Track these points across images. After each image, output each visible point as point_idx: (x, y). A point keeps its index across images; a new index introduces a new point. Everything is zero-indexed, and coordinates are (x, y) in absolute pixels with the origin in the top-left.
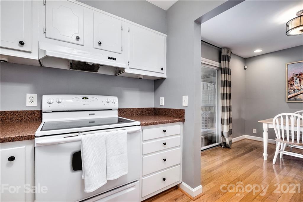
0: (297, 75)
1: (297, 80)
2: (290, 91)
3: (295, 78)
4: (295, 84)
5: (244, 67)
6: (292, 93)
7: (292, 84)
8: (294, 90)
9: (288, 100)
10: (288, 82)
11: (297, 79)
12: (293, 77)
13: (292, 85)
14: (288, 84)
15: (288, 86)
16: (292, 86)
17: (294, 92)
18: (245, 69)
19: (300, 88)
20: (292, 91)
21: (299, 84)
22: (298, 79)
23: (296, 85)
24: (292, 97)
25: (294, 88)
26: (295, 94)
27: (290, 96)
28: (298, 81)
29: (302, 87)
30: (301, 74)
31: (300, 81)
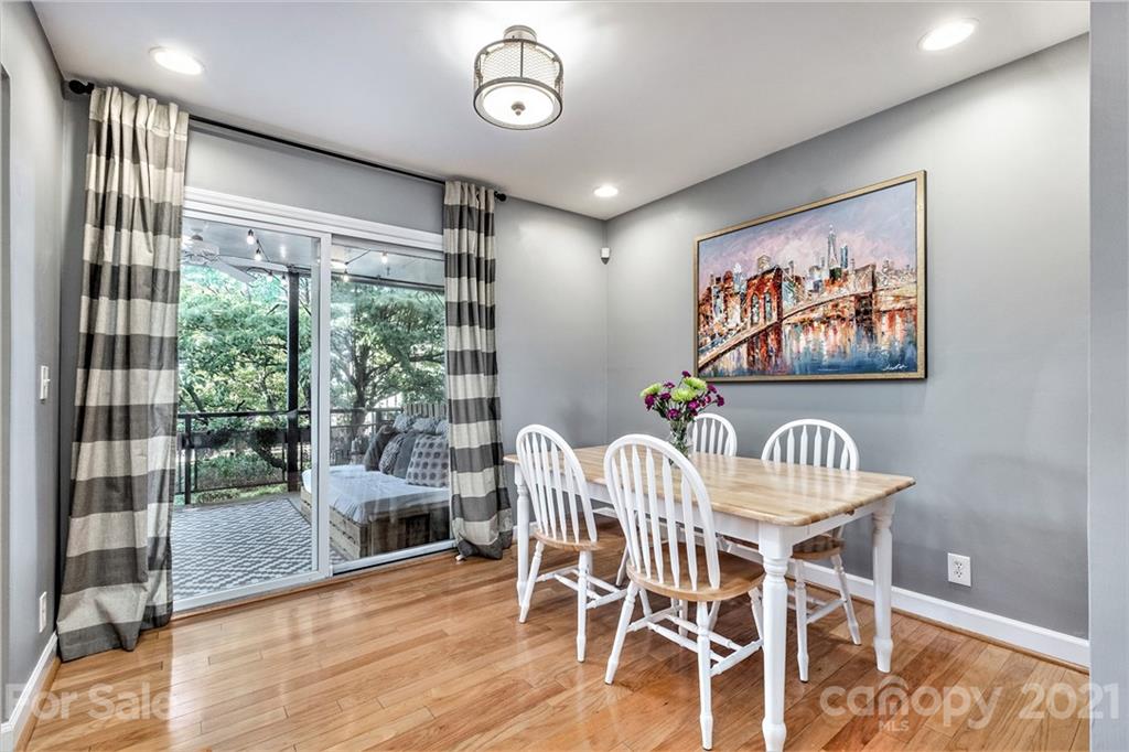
0: (718, 280)
1: (719, 300)
2: (703, 340)
3: (714, 292)
4: (714, 315)
5: (601, 252)
6: (708, 349)
7: (709, 314)
8: (713, 337)
10: (699, 306)
11: (718, 297)
12: (709, 289)
13: (707, 317)
14: (699, 314)
15: (699, 324)
16: (708, 323)
17: (713, 345)
18: (605, 260)
19: (725, 330)
20: (709, 340)
21: (723, 315)
22: (722, 295)
23: (716, 320)
24: (707, 365)
25: (712, 330)
26: (716, 351)
27: (703, 359)
28: (720, 302)
29: (730, 326)
30: (728, 277)
31: (725, 301)
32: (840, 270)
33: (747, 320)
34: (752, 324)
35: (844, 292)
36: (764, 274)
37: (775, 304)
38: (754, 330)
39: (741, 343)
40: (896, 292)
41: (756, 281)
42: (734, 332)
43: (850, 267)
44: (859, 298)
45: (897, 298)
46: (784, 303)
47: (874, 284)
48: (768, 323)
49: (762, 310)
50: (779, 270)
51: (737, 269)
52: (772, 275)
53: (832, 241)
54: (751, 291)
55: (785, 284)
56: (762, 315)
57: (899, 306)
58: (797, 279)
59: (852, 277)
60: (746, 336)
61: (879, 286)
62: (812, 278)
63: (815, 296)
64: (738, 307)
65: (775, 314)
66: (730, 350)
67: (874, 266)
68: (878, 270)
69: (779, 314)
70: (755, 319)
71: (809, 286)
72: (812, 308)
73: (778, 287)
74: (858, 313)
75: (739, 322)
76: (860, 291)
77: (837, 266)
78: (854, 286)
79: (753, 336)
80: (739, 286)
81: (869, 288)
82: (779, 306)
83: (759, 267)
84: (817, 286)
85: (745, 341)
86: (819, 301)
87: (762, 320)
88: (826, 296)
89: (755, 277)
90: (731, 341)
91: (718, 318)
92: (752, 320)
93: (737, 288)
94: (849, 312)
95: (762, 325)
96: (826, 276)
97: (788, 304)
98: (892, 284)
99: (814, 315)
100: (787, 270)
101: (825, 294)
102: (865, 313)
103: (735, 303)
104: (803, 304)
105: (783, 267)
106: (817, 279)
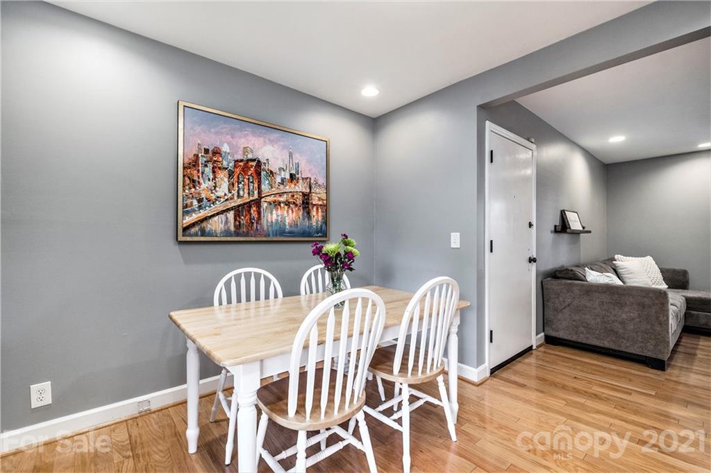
0: (207, 151)
2: (189, 201)
3: (202, 160)
4: (201, 181)
6: (194, 211)
7: (196, 178)
8: (200, 201)
9: (183, 236)
10: (184, 168)
11: (206, 166)
12: (197, 157)
13: (194, 181)
14: (184, 176)
15: (184, 186)
16: (194, 187)
17: (200, 207)
19: (213, 197)
20: (195, 202)
21: (211, 183)
22: (210, 165)
23: (204, 186)
24: (193, 225)
25: (199, 194)
26: (202, 214)
27: (188, 220)
28: (208, 170)
29: (219, 194)
30: (217, 152)
31: (214, 172)
32: (295, 175)
33: (235, 192)
34: (239, 196)
35: (297, 189)
36: (249, 160)
37: (256, 185)
38: (239, 202)
39: (228, 210)
40: (319, 195)
41: (241, 164)
42: (222, 200)
43: (300, 175)
44: (304, 195)
45: (320, 199)
46: (263, 187)
47: (310, 188)
48: (251, 198)
49: (246, 187)
50: (259, 161)
51: (225, 148)
52: (254, 164)
53: (291, 155)
54: (238, 170)
55: (263, 173)
56: (246, 191)
57: (320, 203)
58: (271, 172)
59: (301, 181)
60: (233, 204)
61: (313, 191)
62: (280, 175)
63: (282, 187)
64: (226, 180)
65: (256, 192)
66: (218, 214)
67: (310, 179)
68: (312, 181)
69: (259, 193)
70: (241, 193)
71: (278, 180)
72: (281, 194)
73: (259, 174)
74: (303, 202)
75: (227, 193)
76: (304, 190)
77: (294, 172)
78: (301, 187)
79: (239, 206)
80: (227, 163)
81: (308, 190)
82: (259, 187)
83: (244, 154)
84: (283, 180)
85: (232, 209)
86: (284, 191)
87: (246, 195)
88: (288, 189)
89: (242, 161)
90: (219, 206)
91: (205, 185)
92: (238, 193)
93: (225, 163)
94: (299, 202)
95: (246, 199)
96: (288, 177)
97: (265, 187)
98: (318, 191)
99: (282, 199)
100: (265, 163)
101: (287, 187)
102: (306, 204)
103: (223, 177)
104: (275, 191)
105: (263, 161)
106: (283, 176)
